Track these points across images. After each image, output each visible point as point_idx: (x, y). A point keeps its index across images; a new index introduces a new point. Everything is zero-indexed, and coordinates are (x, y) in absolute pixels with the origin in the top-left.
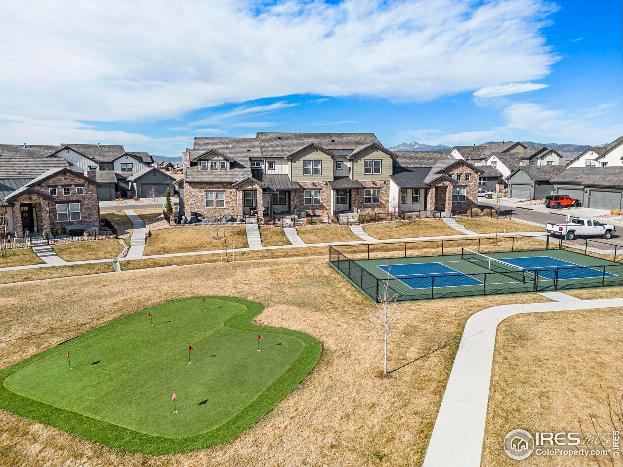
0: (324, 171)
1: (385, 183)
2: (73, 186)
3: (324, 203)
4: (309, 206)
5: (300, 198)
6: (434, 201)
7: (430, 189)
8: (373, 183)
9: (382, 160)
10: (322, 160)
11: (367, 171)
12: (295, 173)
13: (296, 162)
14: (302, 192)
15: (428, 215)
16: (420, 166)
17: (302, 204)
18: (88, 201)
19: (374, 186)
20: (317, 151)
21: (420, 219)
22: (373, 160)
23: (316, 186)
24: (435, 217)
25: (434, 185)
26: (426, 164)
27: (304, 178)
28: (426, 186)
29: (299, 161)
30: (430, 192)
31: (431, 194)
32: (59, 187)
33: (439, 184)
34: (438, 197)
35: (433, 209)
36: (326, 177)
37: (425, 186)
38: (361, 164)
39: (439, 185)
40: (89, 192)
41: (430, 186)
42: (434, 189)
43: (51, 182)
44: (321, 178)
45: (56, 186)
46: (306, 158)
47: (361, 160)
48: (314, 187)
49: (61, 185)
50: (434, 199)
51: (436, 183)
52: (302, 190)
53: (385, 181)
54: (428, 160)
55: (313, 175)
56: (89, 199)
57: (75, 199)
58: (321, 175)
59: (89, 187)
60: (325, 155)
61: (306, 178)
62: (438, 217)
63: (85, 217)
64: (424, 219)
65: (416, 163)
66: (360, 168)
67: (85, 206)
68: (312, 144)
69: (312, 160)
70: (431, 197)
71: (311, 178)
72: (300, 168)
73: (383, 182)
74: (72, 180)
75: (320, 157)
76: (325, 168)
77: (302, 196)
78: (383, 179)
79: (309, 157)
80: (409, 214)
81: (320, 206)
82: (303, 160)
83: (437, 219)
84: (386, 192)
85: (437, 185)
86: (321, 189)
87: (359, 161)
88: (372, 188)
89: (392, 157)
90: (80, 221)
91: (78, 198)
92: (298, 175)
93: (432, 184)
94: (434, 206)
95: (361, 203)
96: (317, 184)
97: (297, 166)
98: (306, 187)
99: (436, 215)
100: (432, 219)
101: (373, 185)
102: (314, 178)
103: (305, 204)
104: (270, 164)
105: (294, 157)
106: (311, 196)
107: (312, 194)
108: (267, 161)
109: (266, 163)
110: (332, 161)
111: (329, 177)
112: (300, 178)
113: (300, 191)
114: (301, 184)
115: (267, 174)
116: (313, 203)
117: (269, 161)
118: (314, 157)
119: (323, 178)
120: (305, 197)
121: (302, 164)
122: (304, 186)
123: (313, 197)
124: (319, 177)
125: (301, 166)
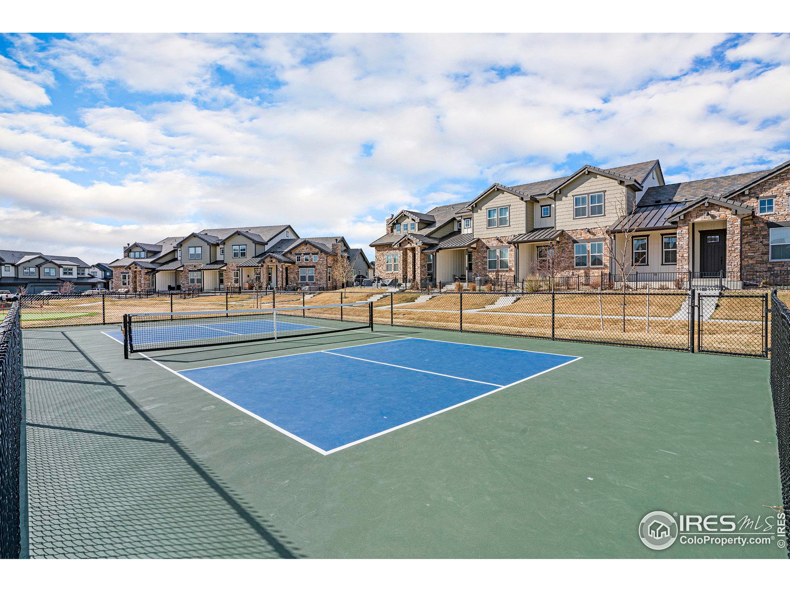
0: (513, 220)
2: (311, 254)
4: (494, 270)
5: (482, 261)
8: (589, 231)
9: (605, 191)
10: (510, 206)
11: (579, 213)
12: (477, 227)
13: (478, 213)
14: (485, 252)
18: (319, 266)
19: (592, 236)
20: (503, 194)
22: (588, 194)
23: (501, 242)
27: (487, 232)
28: (669, 224)
29: (482, 210)
32: (302, 255)
36: (516, 229)
38: (568, 202)
40: (321, 259)
41: (673, 223)
43: (297, 251)
44: (509, 230)
45: (300, 254)
46: (489, 204)
47: (567, 196)
48: (500, 244)
49: (304, 254)
52: (485, 249)
55: (498, 227)
56: (321, 265)
57: (311, 265)
58: (510, 226)
59: (322, 255)
60: (514, 197)
61: (490, 232)
63: (317, 280)
66: (566, 210)
67: (318, 271)
68: (496, 186)
69: (498, 207)
71: (496, 231)
72: (483, 220)
73: (608, 228)
74: (310, 249)
75: (507, 201)
76: (513, 217)
77: (485, 257)
78: (608, 223)
79: (493, 203)
81: (507, 271)
82: (487, 209)
86: (510, 246)
87: (564, 198)
88: (589, 241)
89: (622, 183)
90: (314, 283)
91: (313, 264)
92: (481, 230)
95: (569, 266)
96: (503, 240)
97: (480, 218)
98: (490, 244)
101: (589, 236)
102: (500, 231)
103: (489, 268)
104: (466, 221)
105: (474, 206)
106: (496, 256)
107: (497, 254)
108: (463, 218)
109: (463, 220)
110: (523, 204)
111: (520, 229)
112: (483, 233)
113: (482, 251)
114: (484, 241)
115: (463, 233)
116: (498, 267)
117: (465, 218)
118: (500, 203)
119: (511, 230)
120: (489, 259)
121: (485, 214)
122: (488, 244)
123: (498, 259)
124: (506, 229)
125: (484, 217)
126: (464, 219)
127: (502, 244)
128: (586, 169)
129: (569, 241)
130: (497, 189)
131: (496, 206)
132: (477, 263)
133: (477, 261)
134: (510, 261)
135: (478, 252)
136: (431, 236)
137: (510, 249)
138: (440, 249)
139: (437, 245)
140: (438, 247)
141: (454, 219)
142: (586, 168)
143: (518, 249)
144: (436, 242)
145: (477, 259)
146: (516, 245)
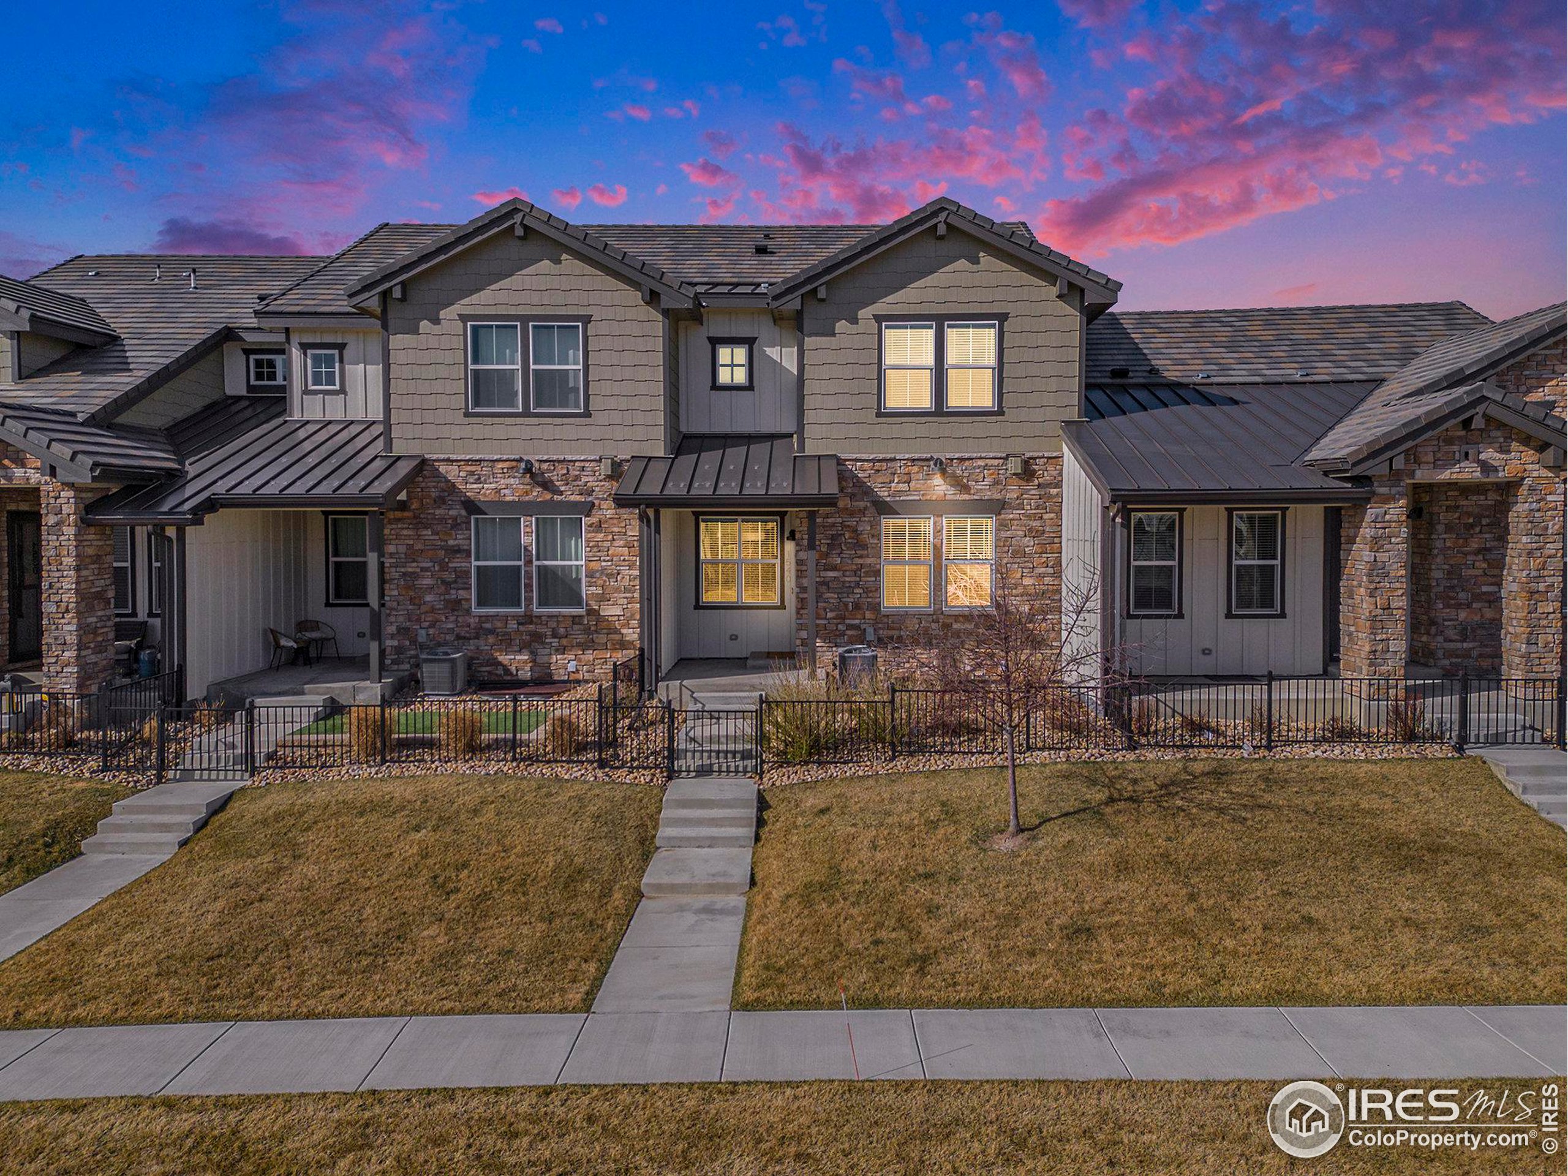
0: (606, 388)
1: (1027, 472)
3: (603, 598)
4: (505, 618)
5: (444, 567)
6: (1400, 603)
7: (1360, 504)
8: (946, 475)
10: (587, 320)
11: (901, 391)
12: (408, 402)
13: (415, 331)
14: (456, 526)
15: (1356, 713)
16: (1298, 377)
17: (455, 606)
19: (950, 492)
21: (1281, 753)
22: (941, 317)
23: (547, 485)
24: (1410, 737)
25: (1395, 476)
26: (1338, 364)
27: (467, 431)
28: (1331, 483)
29: (436, 321)
30: (1366, 531)
31: (1376, 544)
33: (1438, 464)
34: (1437, 574)
35: (1395, 660)
36: (619, 433)
37: (1316, 482)
38: (857, 342)
39: (1445, 475)
41: (1356, 480)
42: (1397, 510)
44: (584, 432)
46: (484, 301)
47: (854, 321)
48: (537, 494)
50: (1401, 587)
51: (1414, 458)
52: (458, 511)
53: (1027, 463)
54: (1358, 344)
55: (526, 413)
58: (587, 414)
60: (611, 282)
61: (487, 432)
62: (1436, 738)
64: (1310, 752)
65: (1274, 362)
66: (848, 372)
68: (512, 209)
69: (525, 319)
70: (1376, 570)
72: (442, 371)
73: (1014, 466)
75: (573, 298)
76: (607, 373)
77: (456, 551)
78: (1017, 446)
79: (502, 297)
80: (1188, 700)
81: (576, 620)
82: (464, 318)
83: (1434, 750)
84: (1031, 532)
85: (1422, 475)
86: (589, 508)
87: (841, 326)
88: (938, 507)
89: (1073, 292)
92: (429, 417)
93: (1377, 468)
94: (1399, 646)
95: (857, 606)
96: (555, 476)
97: (427, 358)
98: (483, 491)
99: (1419, 718)
100: (1390, 751)
101: (942, 489)
102: (536, 432)
103: (480, 604)
104: (317, 360)
105: (397, 293)
106: (517, 551)
107: (524, 540)
108: (295, 339)
109: (296, 353)
110: (657, 325)
111: (640, 433)
112: (445, 431)
113: (442, 520)
114: (451, 473)
115: (296, 416)
116: (529, 600)
117: (308, 339)
118: (535, 298)
119: (595, 433)
120: (477, 559)
121: (458, 342)
122: (471, 489)
123: (529, 562)
124: (570, 429)
125: (449, 357)
126: (304, 347)
127: (548, 496)
128: (942, 216)
129: (862, 504)
130: (526, 228)
131: (512, 311)
132: (414, 576)
133: (411, 568)
134: (590, 574)
135: (419, 523)
136: (120, 420)
137: (594, 520)
138: (212, 505)
139: (172, 479)
140: (191, 493)
141: (228, 335)
142: (943, 209)
143: (658, 531)
144: (158, 458)
145: (412, 555)
146: (651, 513)
